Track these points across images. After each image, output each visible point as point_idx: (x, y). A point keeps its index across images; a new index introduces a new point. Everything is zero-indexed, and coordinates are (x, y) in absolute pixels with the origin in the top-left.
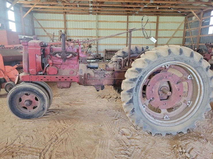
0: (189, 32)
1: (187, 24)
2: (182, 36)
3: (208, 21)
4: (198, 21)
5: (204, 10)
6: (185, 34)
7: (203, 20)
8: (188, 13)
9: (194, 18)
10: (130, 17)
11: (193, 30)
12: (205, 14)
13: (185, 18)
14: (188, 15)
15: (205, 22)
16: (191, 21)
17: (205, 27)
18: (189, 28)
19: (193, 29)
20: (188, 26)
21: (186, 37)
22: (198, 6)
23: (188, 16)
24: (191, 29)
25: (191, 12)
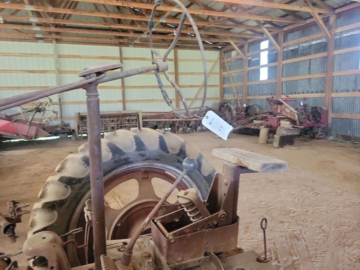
0: (229, 77)
1: (224, 63)
2: (218, 83)
3: (258, 59)
4: (241, 59)
5: (249, 41)
6: (223, 80)
7: (248, 57)
8: (224, 45)
9: (233, 53)
10: (124, 48)
11: (234, 73)
12: (252, 47)
13: (220, 53)
14: (224, 48)
15: (253, 60)
16: (229, 59)
17: (253, 68)
18: (227, 71)
19: (234, 71)
20: (226, 67)
21: (225, 86)
22: (240, 33)
23: (224, 50)
24: (231, 72)
25: (229, 44)
